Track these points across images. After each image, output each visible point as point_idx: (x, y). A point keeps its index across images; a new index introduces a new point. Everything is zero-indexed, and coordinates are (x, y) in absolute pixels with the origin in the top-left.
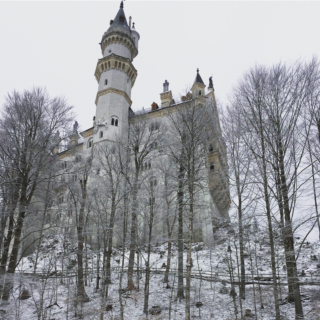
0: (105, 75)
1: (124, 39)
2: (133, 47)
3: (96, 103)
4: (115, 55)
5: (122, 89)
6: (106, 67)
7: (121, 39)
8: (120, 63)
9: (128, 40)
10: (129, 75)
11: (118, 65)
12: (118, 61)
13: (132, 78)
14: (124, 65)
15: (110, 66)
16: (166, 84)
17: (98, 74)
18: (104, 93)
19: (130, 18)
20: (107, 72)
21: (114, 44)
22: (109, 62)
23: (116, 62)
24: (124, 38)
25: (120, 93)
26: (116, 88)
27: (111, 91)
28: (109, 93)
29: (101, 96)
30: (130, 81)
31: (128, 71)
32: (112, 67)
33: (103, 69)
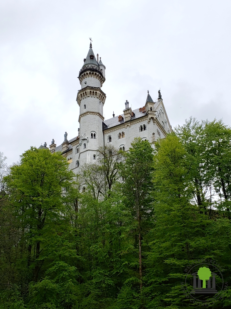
1: (94, 73)
2: (101, 77)
3: (79, 121)
4: (89, 87)
5: (97, 111)
6: (84, 96)
9: (97, 74)
10: (100, 99)
11: (92, 93)
12: (92, 91)
14: (96, 92)
15: (86, 95)
17: (79, 100)
18: (84, 115)
19: (98, 55)
20: (85, 99)
21: (88, 78)
22: (86, 92)
25: (95, 114)
26: (92, 111)
27: (89, 113)
28: (87, 115)
29: (82, 117)
30: (101, 103)
31: (99, 97)
32: (88, 96)
33: (82, 97)
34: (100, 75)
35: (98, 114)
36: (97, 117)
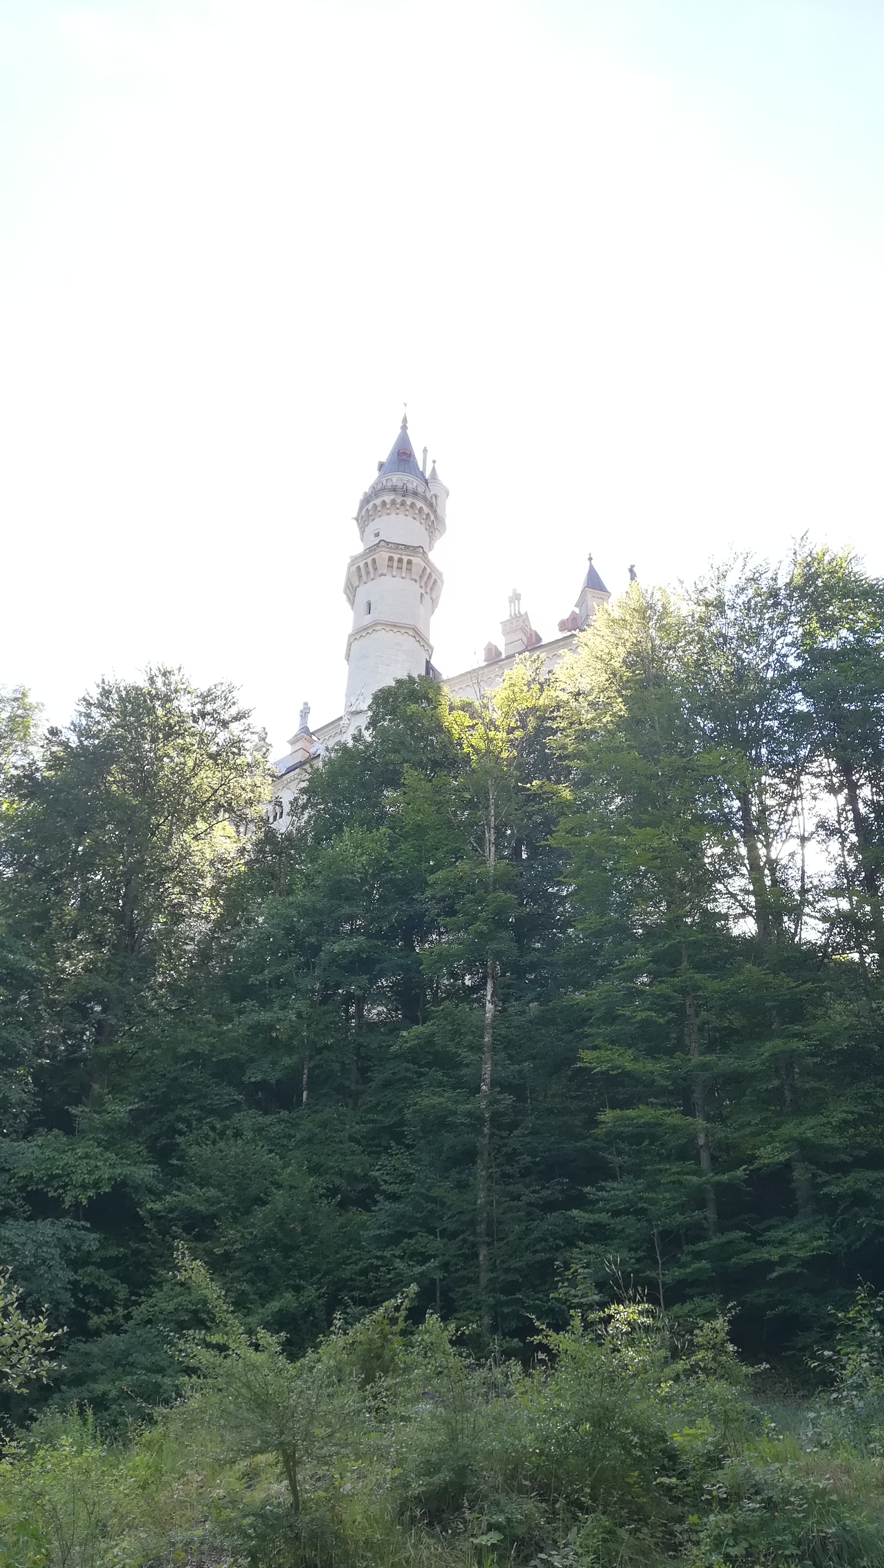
0: (364, 593)
1: (409, 503)
2: (432, 518)
3: (348, 657)
4: (388, 543)
5: (409, 621)
6: (368, 573)
7: (403, 503)
8: (400, 561)
9: (419, 504)
10: (423, 584)
11: (395, 564)
12: (396, 557)
13: (431, 589)
14: (409, 562)
15: (375, 569)
16: (516, 598)
17: (351, 591)
18: (364, 634)
19: (425, 451)
20: (370, 583)
21: (385, 517)
22: (374, 561)
23: (391, 559)
24: (409, 501)
25: (403, 631)
26: (393, 619)
27: (379, 628)
28: (375, 634)
29: (356, 642)
30: (427, 598)
31: (421, 577)
32: (380, 572)
33: (360, 577)
34: (426, 510)
35: (411, 632)
36: (409, 642)
